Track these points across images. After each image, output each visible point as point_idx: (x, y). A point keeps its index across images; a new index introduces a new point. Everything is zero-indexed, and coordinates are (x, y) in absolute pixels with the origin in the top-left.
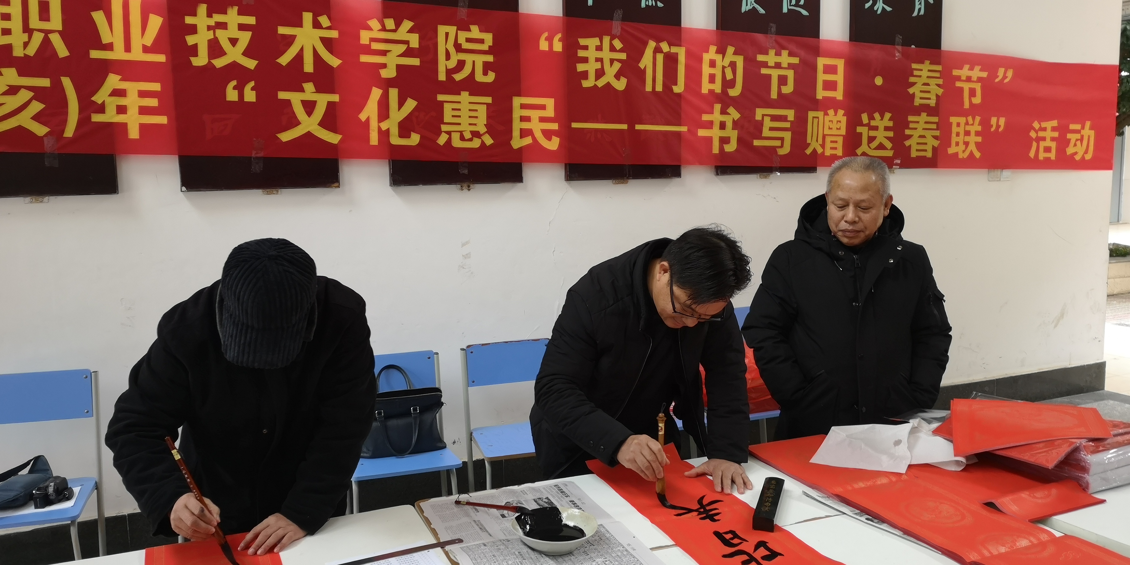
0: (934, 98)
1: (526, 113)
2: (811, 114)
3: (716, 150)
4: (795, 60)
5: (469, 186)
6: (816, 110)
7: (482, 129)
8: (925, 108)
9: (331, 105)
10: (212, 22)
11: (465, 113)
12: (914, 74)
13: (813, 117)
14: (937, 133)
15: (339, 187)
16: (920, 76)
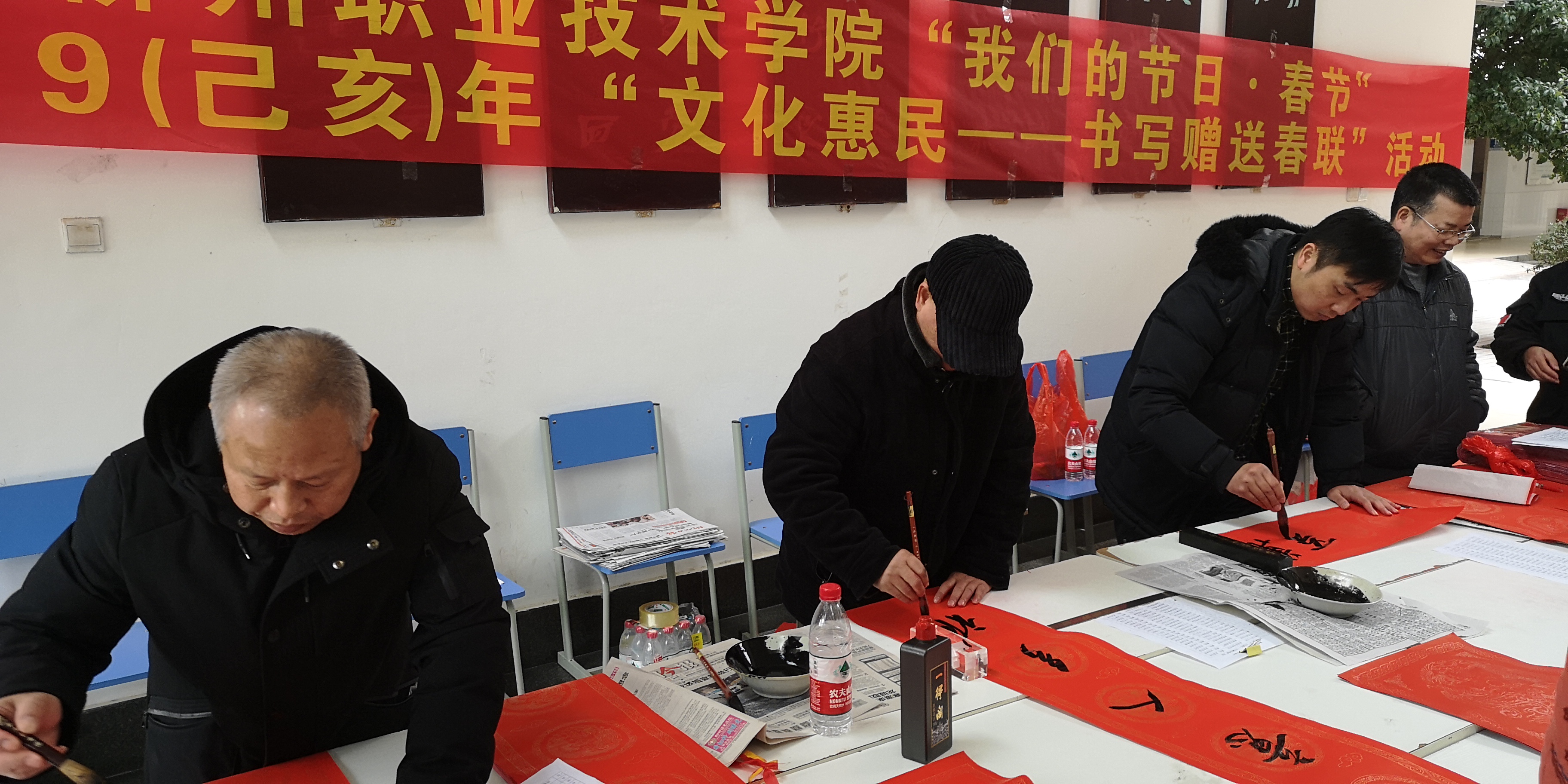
0: (1304, 105)
1: (912, 117)
2: (1189, 122)
3: (1097, 165)
4: (1176, 58)
5: (848, 207)
6: (1194, 117)
7: (868, 137)
8: (1295, 116)
9: (714, 104)
11: (851, 117)
12: (1287, 76)
13: (1191, 126)
14: (1304, 145)
15: (719, 208)
16: (1292, 79)
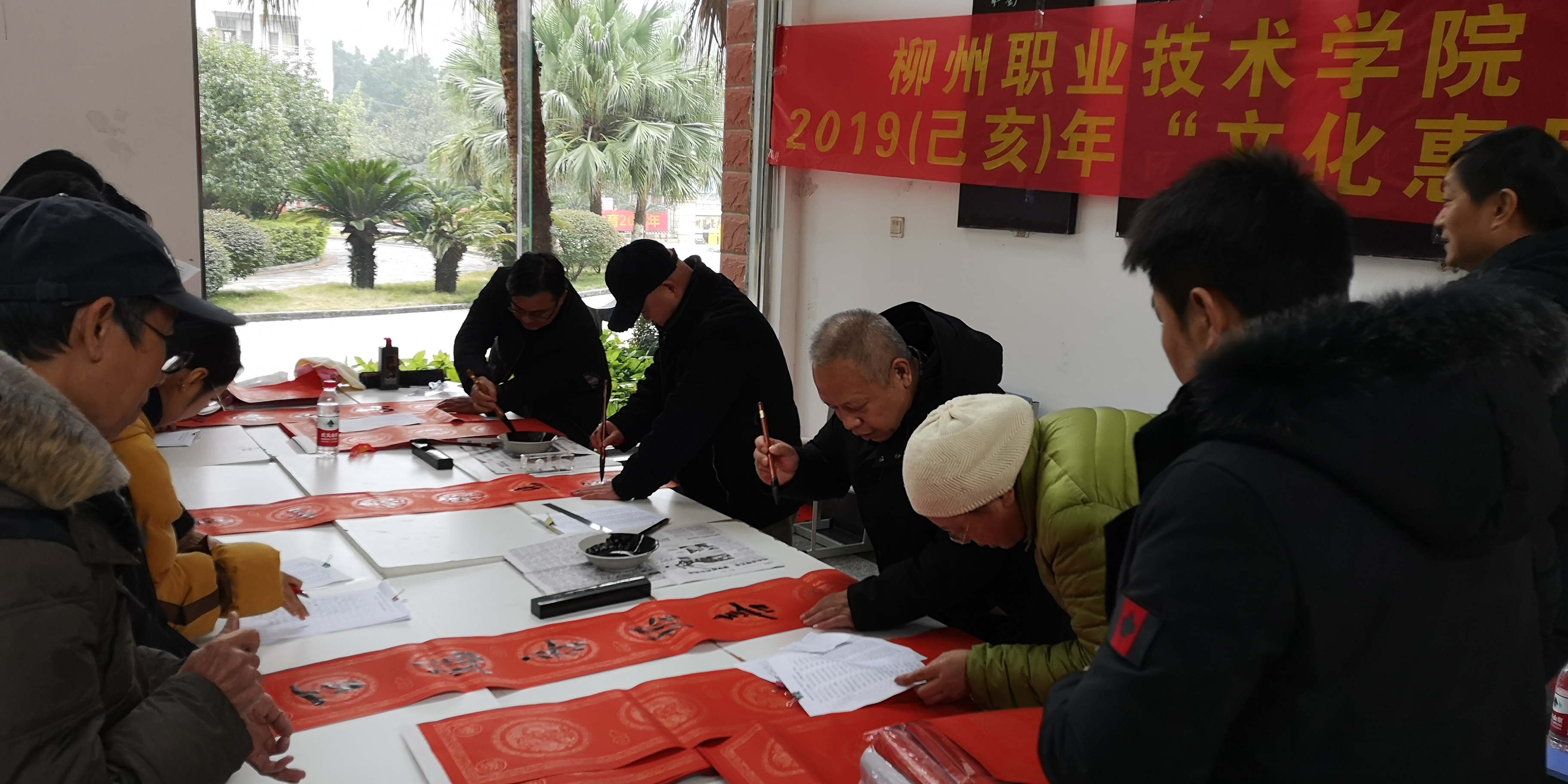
9: (1272, 137)
10: (1167, 45)
